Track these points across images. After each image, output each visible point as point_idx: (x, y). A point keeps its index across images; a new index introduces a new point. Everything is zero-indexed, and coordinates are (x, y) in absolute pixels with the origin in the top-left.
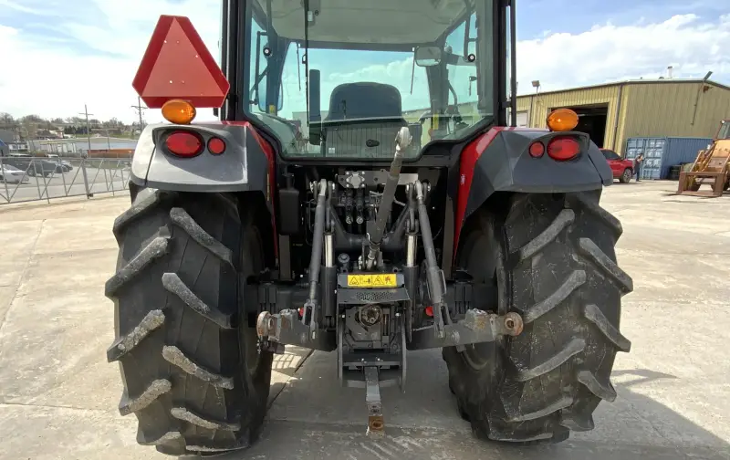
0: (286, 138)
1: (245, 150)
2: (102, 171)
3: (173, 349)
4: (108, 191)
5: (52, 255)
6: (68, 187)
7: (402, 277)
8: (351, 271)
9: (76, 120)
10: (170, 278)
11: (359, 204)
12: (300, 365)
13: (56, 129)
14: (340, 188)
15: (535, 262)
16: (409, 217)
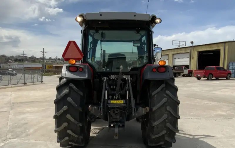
0: (96, 67)
1: (87, 70)
2: (30, 75)
3: (69, 115)
4: (32, 82)
5: (17, 103)
6: (18, 81)
7: (125, 101)
8: (112, 99)
9: (19, 56)
10: (69, 99)
11: (115, 83)
12: (99, 132)
13: (11, 60)
14: (109, 79)
15: (155, 96)
16: (127, 86)
